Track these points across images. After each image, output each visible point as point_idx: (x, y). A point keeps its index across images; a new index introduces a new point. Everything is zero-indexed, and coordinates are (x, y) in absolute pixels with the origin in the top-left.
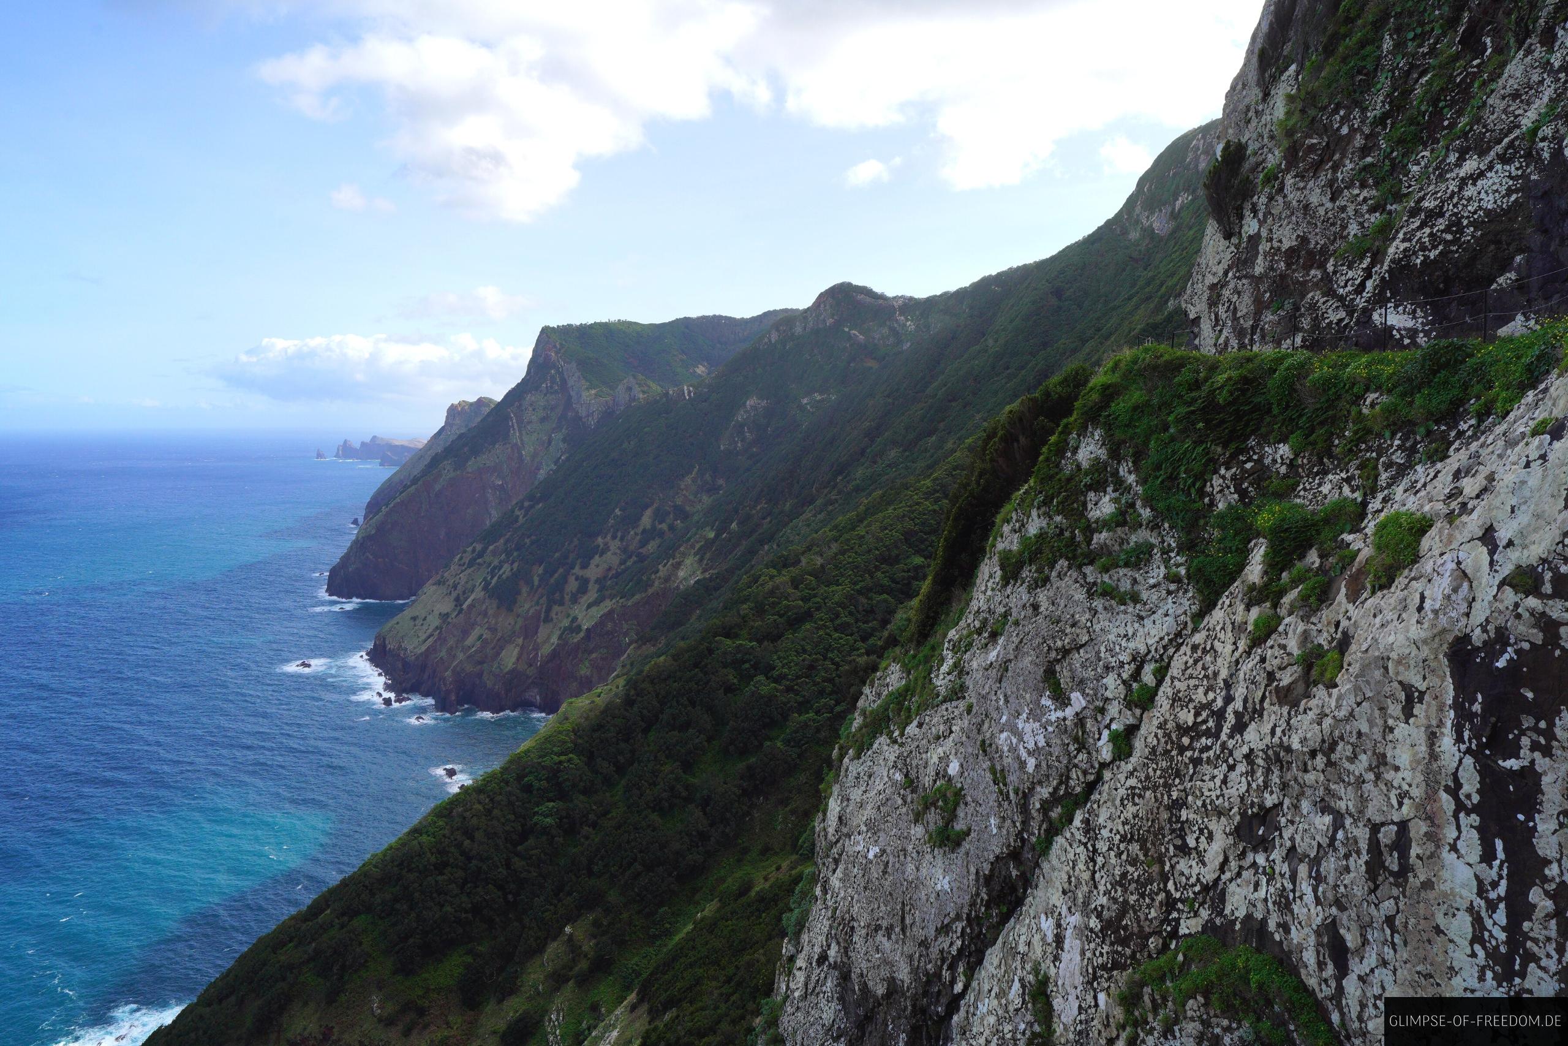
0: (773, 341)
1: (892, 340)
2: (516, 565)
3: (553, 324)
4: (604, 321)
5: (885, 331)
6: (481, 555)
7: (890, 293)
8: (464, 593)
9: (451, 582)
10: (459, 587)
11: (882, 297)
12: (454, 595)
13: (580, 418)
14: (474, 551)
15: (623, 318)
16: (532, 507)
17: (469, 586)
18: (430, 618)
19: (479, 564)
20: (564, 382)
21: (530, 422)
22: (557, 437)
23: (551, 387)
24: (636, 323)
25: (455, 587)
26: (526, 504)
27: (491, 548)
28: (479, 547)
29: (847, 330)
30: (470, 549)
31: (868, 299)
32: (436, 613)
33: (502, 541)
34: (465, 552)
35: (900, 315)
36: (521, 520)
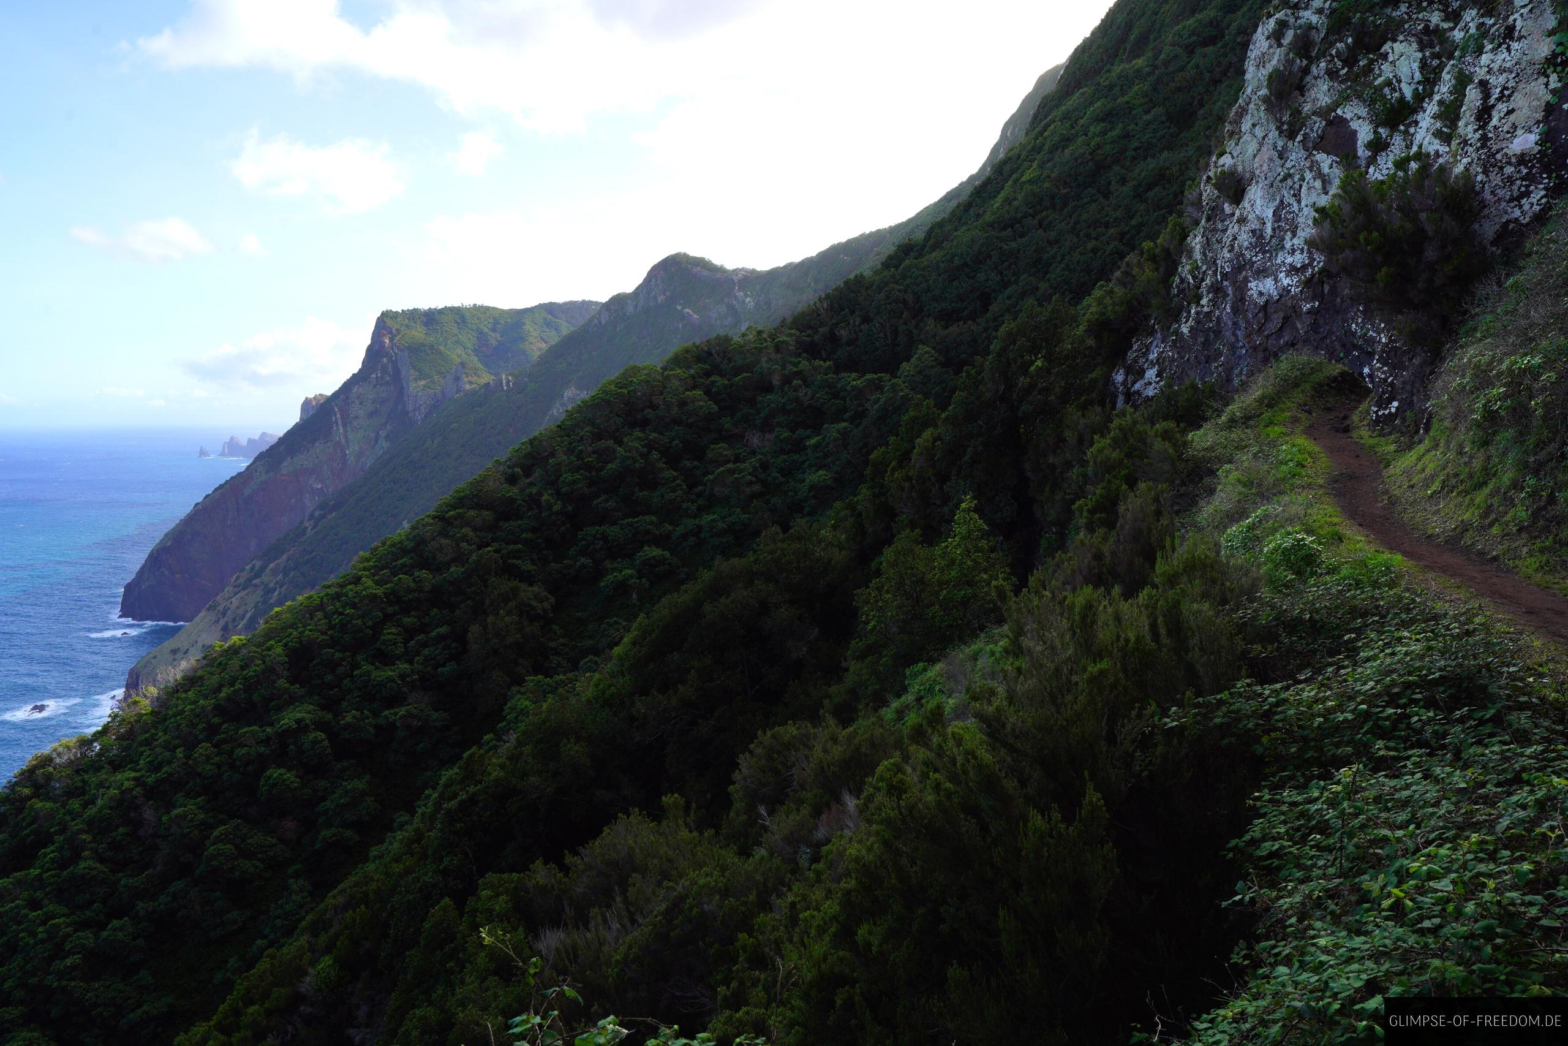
0: (603, 322)
1: (729, 320)
2: (285, 587)
3: (397, 308)
4: (456, 305)
5: (723, 309)
6: (258, 575)
7: (730, 265)
8: (234, 620)
9: (221, 608)
10: (229, 612)
11: (720, 270)
12: (222, 623)
13: (407, 413)
14: (252, 569)
15: (479, 303)
16: (323, 516)
17: (240, 612)
18: (192, 651)
19: (255, 586)
20: (397, 371)
21: (357, 417)
22: (383, 433)
23: (382, 378)
24: (494, 309)
25: (224, 614)
26: (317, 513)
27: (272, 565)
28: (258, 564)
29: (679, 308)
30: (248, 567)
31: (705, 273)
32: (200, 645)
33: (284, 557)
34: (243, 570)
35: (739, 290)
36: (309, 533)
